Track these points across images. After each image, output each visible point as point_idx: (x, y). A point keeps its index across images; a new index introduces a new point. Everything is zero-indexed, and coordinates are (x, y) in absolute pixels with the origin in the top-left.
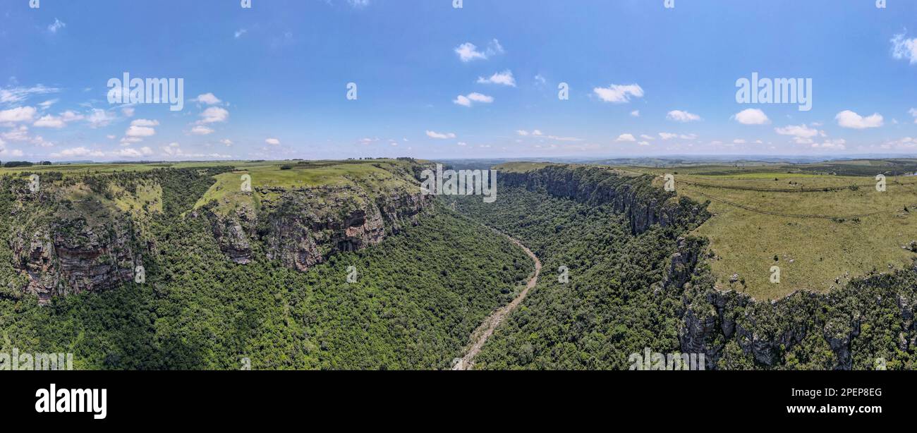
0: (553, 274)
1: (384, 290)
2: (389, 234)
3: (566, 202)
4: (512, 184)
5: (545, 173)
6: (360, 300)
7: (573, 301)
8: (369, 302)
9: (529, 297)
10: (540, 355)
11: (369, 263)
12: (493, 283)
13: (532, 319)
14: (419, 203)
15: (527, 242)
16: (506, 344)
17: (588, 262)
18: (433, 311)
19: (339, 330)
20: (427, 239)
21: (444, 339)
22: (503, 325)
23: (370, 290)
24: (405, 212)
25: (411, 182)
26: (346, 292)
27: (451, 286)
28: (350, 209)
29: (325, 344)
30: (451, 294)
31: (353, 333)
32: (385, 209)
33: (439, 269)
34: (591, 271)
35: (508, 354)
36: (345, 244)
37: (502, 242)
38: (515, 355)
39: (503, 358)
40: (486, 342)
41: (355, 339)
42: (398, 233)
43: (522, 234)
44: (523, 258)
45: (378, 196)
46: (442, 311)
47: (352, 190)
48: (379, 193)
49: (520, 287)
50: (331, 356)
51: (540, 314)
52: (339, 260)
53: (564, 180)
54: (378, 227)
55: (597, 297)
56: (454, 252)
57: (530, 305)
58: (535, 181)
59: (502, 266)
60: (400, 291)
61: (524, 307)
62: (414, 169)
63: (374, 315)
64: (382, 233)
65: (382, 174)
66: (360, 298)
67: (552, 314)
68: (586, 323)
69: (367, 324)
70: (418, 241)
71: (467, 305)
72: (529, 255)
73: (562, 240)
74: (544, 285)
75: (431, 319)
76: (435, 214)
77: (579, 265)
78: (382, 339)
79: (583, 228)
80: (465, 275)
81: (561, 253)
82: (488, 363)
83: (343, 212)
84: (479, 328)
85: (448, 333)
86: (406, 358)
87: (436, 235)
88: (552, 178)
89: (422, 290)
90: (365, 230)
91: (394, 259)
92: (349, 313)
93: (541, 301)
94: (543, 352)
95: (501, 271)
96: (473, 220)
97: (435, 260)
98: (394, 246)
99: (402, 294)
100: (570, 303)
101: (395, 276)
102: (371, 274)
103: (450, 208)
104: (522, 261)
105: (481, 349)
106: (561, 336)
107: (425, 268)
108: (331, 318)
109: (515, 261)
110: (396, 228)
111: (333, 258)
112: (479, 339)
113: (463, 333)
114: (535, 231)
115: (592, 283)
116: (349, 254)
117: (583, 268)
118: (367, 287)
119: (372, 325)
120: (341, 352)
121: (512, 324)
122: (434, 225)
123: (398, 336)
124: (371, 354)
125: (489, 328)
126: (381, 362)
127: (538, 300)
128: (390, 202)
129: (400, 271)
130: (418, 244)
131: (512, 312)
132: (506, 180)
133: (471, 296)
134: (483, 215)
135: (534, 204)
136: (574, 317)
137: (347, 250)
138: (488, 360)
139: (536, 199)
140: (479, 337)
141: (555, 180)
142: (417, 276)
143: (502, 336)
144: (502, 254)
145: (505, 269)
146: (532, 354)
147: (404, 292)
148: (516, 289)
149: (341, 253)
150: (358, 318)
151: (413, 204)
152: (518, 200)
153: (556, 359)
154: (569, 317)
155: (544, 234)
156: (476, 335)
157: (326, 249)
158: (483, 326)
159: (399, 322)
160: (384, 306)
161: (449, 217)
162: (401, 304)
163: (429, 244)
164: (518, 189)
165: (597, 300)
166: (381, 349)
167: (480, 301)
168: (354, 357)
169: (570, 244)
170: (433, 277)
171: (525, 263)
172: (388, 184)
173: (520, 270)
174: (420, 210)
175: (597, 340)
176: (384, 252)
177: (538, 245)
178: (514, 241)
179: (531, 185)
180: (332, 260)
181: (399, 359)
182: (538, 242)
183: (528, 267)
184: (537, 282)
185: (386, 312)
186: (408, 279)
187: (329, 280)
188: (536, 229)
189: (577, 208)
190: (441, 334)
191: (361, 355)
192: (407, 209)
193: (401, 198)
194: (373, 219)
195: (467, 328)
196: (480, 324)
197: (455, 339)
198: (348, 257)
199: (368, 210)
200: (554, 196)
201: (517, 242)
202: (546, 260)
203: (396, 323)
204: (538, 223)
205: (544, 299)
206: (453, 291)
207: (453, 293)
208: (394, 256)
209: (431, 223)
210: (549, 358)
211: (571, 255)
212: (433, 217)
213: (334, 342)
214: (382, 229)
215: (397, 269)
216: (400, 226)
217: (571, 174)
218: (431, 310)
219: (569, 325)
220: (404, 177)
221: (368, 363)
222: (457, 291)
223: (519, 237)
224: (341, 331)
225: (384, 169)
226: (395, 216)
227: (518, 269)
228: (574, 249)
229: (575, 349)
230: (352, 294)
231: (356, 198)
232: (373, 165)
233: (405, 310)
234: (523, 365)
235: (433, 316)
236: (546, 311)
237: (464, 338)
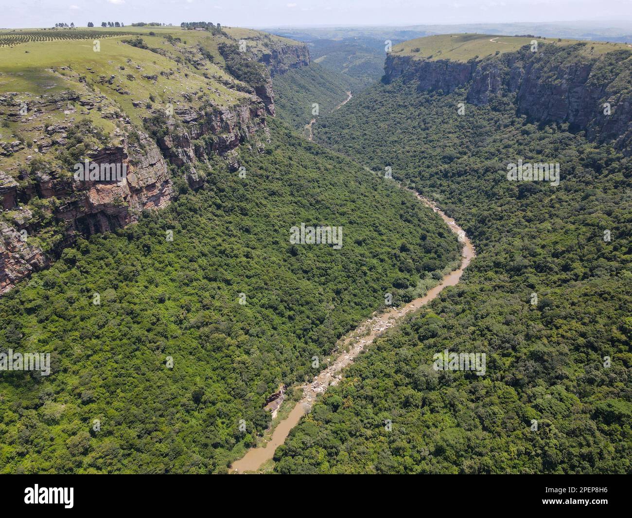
0: (496, 272)
1: (185, 288)
2: (183, 191)
3: (558, 135)
4: (435, 87)
5: (519, 64)
6: (142, 310)
7: (528, 326)
8: (160, 309)
9: (443, 300)
10: (449, 386)
11: (149, 247)
12: (380, 271)
13: (444, 332)
14: (238, 125)
15: (453, 206)
16: (395, 359)
17: (579, 268)
18: (275, 309)
19: (111, 364)
20: (258, 194)
21: (295, 347)
22: (391, 333)
23: (159, 291)
24: (210, 145)
25: (219, 80)
26: (113, 305)
27: (306, 272)
28: (87, 146)
29: (87, 394)
30: (305, 284)
31: (138, 362)
32: (168, 142)
33: (283, 244)
34: (581, 287)
35: (396, 372)
36: (92, 222)
37: (403, 203)
38: (408, 376)
39: (388, 376)
40: (363, 353)
41: (144, 369)
42: (202, 187)
43: (443, 192)
44: (441, 235)
45: (148, 114)
46: (291, 309)
47: (83, 104)
48: (149, 107)
49: (429, 281)
50: (103, 406)
51: (460, 329)
52: (86, 252)
53: (563, 83)
54: (159, 179)
55: (583, 335)
56: (311, 217)
57: (443, 311)
58: (489, 80)
59: (399, 243)
60: (214, 285)
61: (431, 313)
62: (222, 50)
63: (173, 326)
64: (169, 189)
65: (148, 62)
66: (142, 307)
67: (483, 335)
68: (545, 368)
69: (162, 342)
70: (242, 198)
71: (334, 299)
72: (454, 231)
73: (529, 214)
74: (475, 288)
75: (271, 321)
76: (272, 147)
77: (556, 269)
78: (191, 357)
79: (585, 198)
80: (331, 255)
81: (522, 238)
82: (364, 379)
83: (73, 155)
84: (352, 334)
85: (300, 338)
86: (233, 375)
87: (276, 186)
88: (532, 77)
89: (253, 280)
90: (132, 188)
91: (198, 234)
92: (125, 335)
93: (464, 311)
94: (455, 384)
95: (397, 252)
96: (348, 159)
97: (275, 231)
98: (195, 211)
99: (219, 288)
100: (520, 327)
101: (203, 261)
102: (157, 265)
103: (302, 136)
104: (438, 240)
105: (354, 360)
106: (492, 371)
107: (257, 245)
108: (90, 353)
109: (423, 238)
110: (195, 177)
111: (70, 252)
112: (350, 347)
113: (326, 339)
114: (472, 188)
115: (577, 309)
116: (105, 238)
117: (564, 276)
118: (152, 287)
119: (171, 342)
120: (122, 395)
121: (407, 334)
122: (272, 168)
123: (219, 349)
124: (176, 381)
125: (368, 334)
126: (193, 388)
127: (459, 308)
128: (176, 126)
129: (211, 252)
130: (243, 204)
131: (409, 317)
132: (422, 79)
133: (340, 286)
134: (369, 150)
135: (478, 134)
136: (525, 351)
137: (98, 230)
138: (364, 376)
139: (485, 123)
140: (351, 344)
141: (540, 81)
142: (245, 259)
143: (390, 347)
144: (402, 223)
145: (403, 249)
146: (436, 381)
147: (222, 285)
148: (420, 283)
149: (87, 238)
150: (143, 339)
151: (226, 128)
152: (443, 122)
153: (478, 399)
154: (514, 348)
155: (491, 196)
156: (347, 342)
157: (50, 237)
158: (358, 331)
159: (217, 329)
160: (189, 311)
161: (301, 152)
162: (217, 304)
163: (264, 202)
164: (448, 99)
165: (581, 341)
166: (191, 371)
167: (355, 295)
168: (146, 394)
169: (547, 225)
170: (273, 259)
171: (444, 244)
172: (167, 86)
173: (433, 255)
174: (242, 140)
175: (561, 400)
176: (176, 223)
177: (474, 215)
178: (426, 203)
179: (478, 92)
180: (70, 256)
181: (223, 378)
182: (474, 210)
183: (448, 251)
184: (462, 278)
185: (193, 319)
186: (227, 265)
187: (71, 293)
188: (475, 184)
189: (581, 152)
190: (289, 340)
191: (158, 387)
192: (216, 139)
193: (201, 117)
194: (145, 164)
195: (333, 332)
196: (353, 328)
197: (312, 346)
198: (103, 245)
199: (131, 145)
200: (530, 121)
201: (433, 206)
202: (486, 245)
203: (211, 332)
204: (480, 175)
205: (470, 309)
206: (309, 280)
207: (308, 282)
208: (198, 229)
209: (266, 164)
210: (464, 394)
211: (543, 247)
212: (269, 152)
213: (106, 386)
214: (167, 182)
215: (206, 250)
216: (202, 173)
217: (588, 68)
218: (271, 307)
219: (511, 359)
220: (203, 70)
221: (172, 394)
222: (316, 279)
223: (437, 196)
224: (116, 366)
225: (154, 51)
226: (192, 154)
227: (428, 251)
228: (553, 237)
229: (516, 397)
230: (125, 304)
231: (96, 119)
232: (124, 42)
233: (225, 311)
234: (419, 390)
235: (275, 317)
236: (473, 328)
237: (327, 346)
